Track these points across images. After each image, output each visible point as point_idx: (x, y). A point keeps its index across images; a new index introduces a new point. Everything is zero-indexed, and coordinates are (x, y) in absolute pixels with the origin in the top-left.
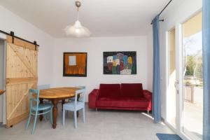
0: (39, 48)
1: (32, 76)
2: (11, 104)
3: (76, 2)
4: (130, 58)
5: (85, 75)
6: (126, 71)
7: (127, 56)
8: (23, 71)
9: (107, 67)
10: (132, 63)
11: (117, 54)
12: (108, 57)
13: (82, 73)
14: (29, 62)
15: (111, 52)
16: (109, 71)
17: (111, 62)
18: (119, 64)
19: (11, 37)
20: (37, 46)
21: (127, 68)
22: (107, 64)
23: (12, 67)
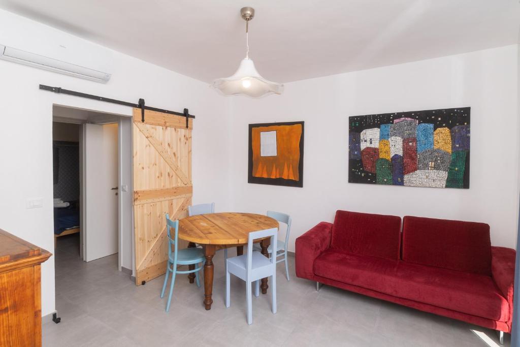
0: (194, 122)
1: (180, 184)
2: (142, 240)
3: (243, 10)
4: (446, 131)
5: (297, 183)
6: (427, 177)
7: (431, 126)
8: (161, 175)
9: (361, 161)
10: (450, 151)
11: (393, 120)
12: (364, 131)
13: (292, 178)
14: (174, 154)
15: (374, 117)
16: (367, 173)
17: (372, 146)
18: (401, 153)
19: (140, 110)
20: (189, 119)
21: (432, 164)
22: (362, 153)
23: (143, 168)
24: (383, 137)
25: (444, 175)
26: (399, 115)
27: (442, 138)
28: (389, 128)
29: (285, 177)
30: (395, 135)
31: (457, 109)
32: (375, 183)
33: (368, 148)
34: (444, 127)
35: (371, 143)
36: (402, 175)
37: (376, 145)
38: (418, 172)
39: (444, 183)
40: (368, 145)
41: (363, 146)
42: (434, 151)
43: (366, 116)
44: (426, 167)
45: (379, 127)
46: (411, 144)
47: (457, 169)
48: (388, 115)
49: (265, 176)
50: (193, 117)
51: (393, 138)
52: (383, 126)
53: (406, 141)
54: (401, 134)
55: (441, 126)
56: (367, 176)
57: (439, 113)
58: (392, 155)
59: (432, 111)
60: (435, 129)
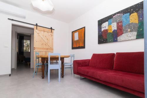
1: (49, 48)
4: (135, 14)
5: (84, 47)
6: (127, 36)
7: (129, 14)
8: (43, 44)
9: (102, 35)
10: (137, 22)
11: (113, 17)
12: (103, 24)
13: (82, 46)
14: (47, 39)
15: (106, 18)
16: (104, 39)
17: (106, 29)
18: (116, 29)
19: (36, 26)
20: (52, 30)
21: (129, 30)
22: (102, 32)
23: (37, 42)
24: (109, 24)
25: (135, 33)
26: (115, 14)
27: (134, 18)
28: (111, 20)
29: (80, 46)
30: (114, 22)
31: (140, 3)
32: (107, 43)
33: (104, 30)
34: (134, 12)
35: (105, 28)
36: (117, 37)
37: (107, 28)
38: (123, 35)
39: (135, 37)
40: (104, 29)
41: (103, 30)
42: (130, 24)
43: (103, 18)
44: (127, 32)
45: (108, 21)
46: (120, 24)
47: (141, 29)
48: (111, 15)
49: (76, 46)
50: (54, 30)
51: (113, 24)
52: (109, 20)
53: (118, 24)
54: (116, 21)
55: (133, 13)
56: (104, 40)
57: (132, 7)
58: (113, 30)
59: (128, 8)
60: (130, 15)
